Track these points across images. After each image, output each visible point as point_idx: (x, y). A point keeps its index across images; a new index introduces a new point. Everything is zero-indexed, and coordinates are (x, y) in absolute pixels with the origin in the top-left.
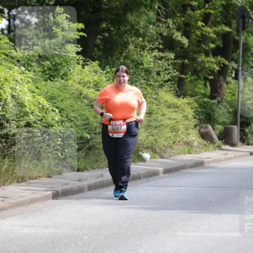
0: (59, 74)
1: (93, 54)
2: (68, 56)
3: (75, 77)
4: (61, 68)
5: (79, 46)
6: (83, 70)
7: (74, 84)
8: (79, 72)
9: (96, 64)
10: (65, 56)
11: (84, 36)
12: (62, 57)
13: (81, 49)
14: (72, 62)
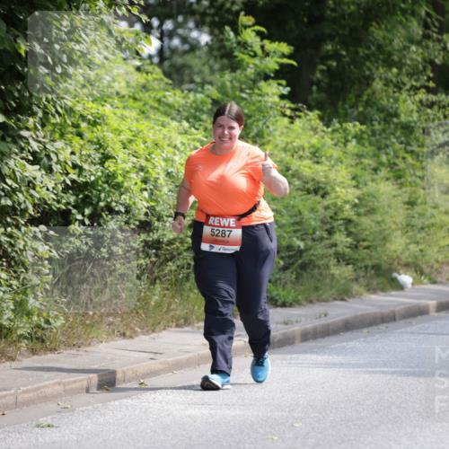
0: (248, 134)
1: (310, 98)
2: (266, 102)
3: (278, 138)
4: (252, 124)
5: (284, 82)
6: (292, 126)
7: (276, 152)
8: (285, 131)
9: (314, 115)
10: (260, 101)
11: (292, 65)
12: (254, 104)
13: (288, 89)
14: (271, 113)
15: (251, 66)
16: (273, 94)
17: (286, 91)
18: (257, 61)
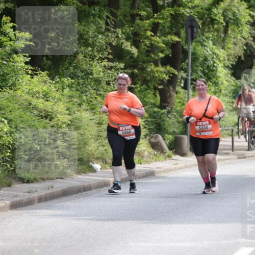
0: (7, 84)
1: (42, 64)
2: (17, 66)
3: (24, 87)
4: (9, 79)
5: (27, 55)
6: (32, 80)
7: (23, 95)
8: (28, 82)
9: (44, 73)
10: (14, 66)
12: (10, 67)
13: (30, 58)
14: (20, 72)
15: (8, 45)
16: (21, 61)
17: (28, 60)
18: (11, 43)
